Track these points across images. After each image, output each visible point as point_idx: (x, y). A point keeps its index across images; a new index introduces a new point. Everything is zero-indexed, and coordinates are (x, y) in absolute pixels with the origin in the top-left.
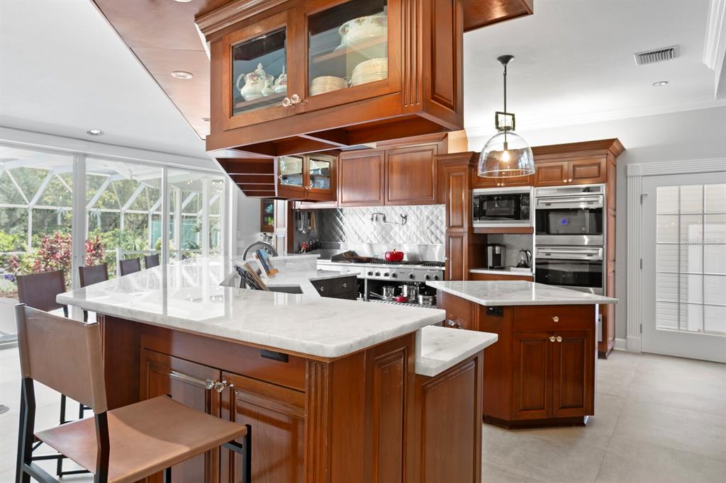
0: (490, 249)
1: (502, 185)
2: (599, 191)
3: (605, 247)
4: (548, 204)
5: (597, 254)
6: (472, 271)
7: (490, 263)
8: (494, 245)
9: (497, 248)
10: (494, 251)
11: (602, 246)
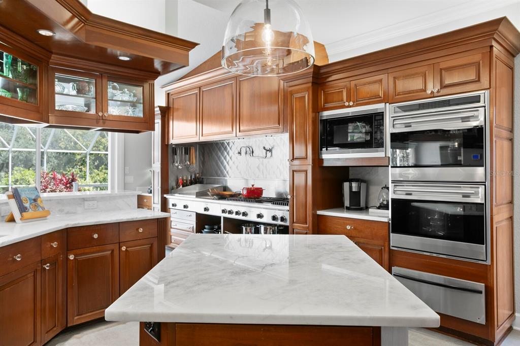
0: (346, 185)
1: (351, 103)
2: (479, 102)
3: (488, 184)
4: (408, 125)
5: (476, 194)
6: (320, 212)
7: (347, 203)
8: (351, 181)
9: (354, 185)
10: (351, 187)
11: (483, 183)
